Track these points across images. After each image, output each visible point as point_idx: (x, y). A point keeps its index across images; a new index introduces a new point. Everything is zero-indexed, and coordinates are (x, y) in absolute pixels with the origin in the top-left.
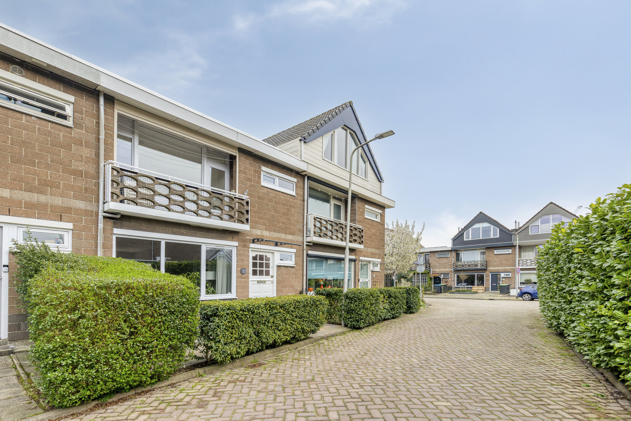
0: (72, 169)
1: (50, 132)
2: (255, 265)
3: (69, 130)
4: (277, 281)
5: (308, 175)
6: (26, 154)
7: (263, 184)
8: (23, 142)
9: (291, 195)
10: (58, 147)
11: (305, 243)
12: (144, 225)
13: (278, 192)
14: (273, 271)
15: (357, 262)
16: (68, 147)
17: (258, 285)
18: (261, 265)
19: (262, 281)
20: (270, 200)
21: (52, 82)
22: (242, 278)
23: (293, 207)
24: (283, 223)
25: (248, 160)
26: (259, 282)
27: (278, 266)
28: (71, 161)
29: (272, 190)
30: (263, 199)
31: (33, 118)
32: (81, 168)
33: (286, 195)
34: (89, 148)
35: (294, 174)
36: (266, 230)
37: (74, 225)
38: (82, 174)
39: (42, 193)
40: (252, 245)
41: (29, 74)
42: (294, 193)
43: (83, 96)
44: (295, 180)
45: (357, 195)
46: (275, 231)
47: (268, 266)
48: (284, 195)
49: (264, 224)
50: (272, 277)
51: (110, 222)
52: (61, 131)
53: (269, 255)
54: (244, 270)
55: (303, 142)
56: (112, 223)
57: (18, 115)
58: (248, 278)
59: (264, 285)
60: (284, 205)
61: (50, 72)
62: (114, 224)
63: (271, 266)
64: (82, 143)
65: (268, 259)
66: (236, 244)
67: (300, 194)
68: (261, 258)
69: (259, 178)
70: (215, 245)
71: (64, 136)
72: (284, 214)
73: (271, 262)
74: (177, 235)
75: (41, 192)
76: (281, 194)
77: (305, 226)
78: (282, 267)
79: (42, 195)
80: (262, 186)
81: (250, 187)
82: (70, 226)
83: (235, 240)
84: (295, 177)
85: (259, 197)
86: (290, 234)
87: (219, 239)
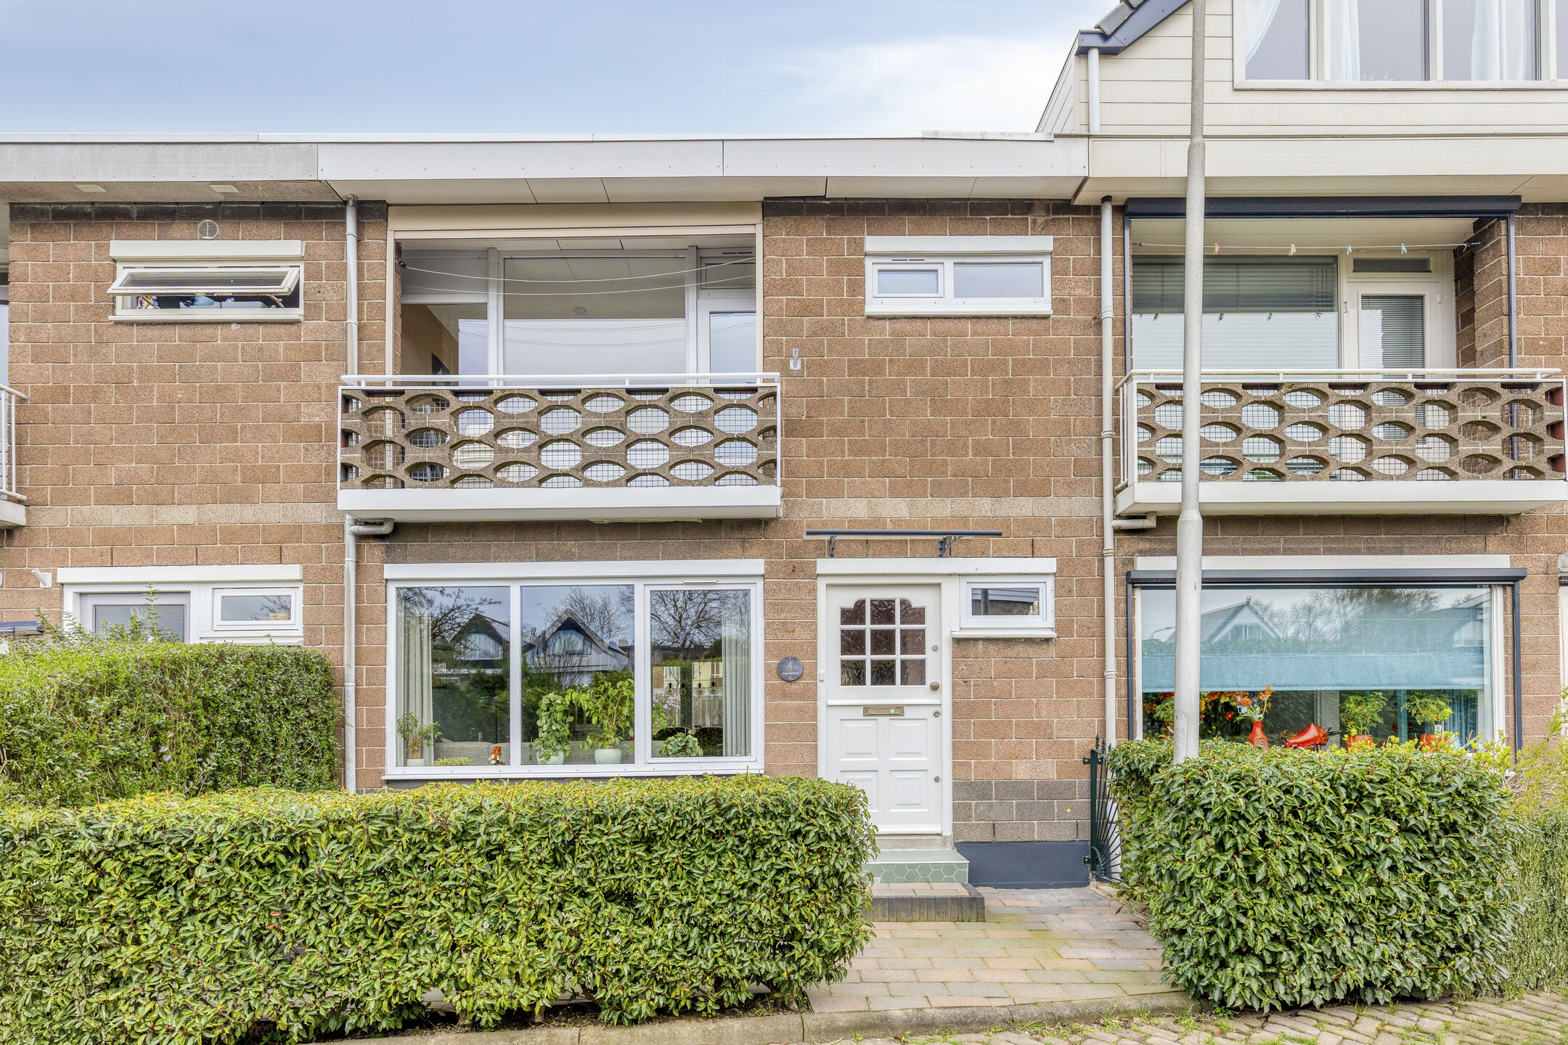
0: (302, 426)
1: (261, 349)
2: (852, 642)
3: (293, 328)
4: (954, 704)
5: (1121, 194)
6: (222, 414)
7: (872, 308)
8: (218, 389)
9: (1023, 317)
10: (275, 379)
11: (1110, 523)
12: (459, 543)
13: (948, 323)
14: (939, 663)
15: (1524, 589)
16: (291, 374)
17: (869, 724)
18: (883, 642)
19: (889, 707)
20: (913, 366)
21: (265, 226)
22: (785, 696)
23: (1041, 367)
24: (981, 449)
25: (804, 233)
26: (870, 711)
27: (958, 641)
28: (299, 406)
29: (919, 323)
30: (877, 368)
31: (234, 327)
32: (317, 419)
33: (994, 325)
34: (334, 360)
35: (1040, 220)
36: (894, 493)
37: (305, 569)
38: (320, 432)
39: (248, 502)
40: (825, 565)
41: (228, 227)
42: (1042, 305)
43: (322, 232)
44: (1045, 243)
45: (1518, 198)
46: (940, 491)
47: (915, 641)
48: (981, 325)
49: (880, 471)
50: (935, 688)
51: (377, 549)
52: (279, 339)
53: (917, 599)
54: (790, 665)
55: (1094, 54)
56: (383, 548)
57: (209, 330)
58: (815, 698)
59: (898, 724)
60: (984, 368)
61: (263, 203)
62: (386, 552)
63: (930, 642)
64: (319, 354)
65: (917, 615)
66: (758, 566)
67: (1080, 301)
68: (883, 611)
69: (857, 287)
70: (680, 581)
71: (286, 348)
72: (986, 409)
73: (929, 626)
74: (552, 560)
75: (246, 499)
76: (969, 324)
77: (1107, 444)
78: (980, 645)
79: (248, 505)
80: (869, 317)
81: (815, 334)
82: (294, 571)
83: (755, 551)
84: (1044, 231)
85: (856, 367)
86: (1023, 490)
87: (692, 558)
